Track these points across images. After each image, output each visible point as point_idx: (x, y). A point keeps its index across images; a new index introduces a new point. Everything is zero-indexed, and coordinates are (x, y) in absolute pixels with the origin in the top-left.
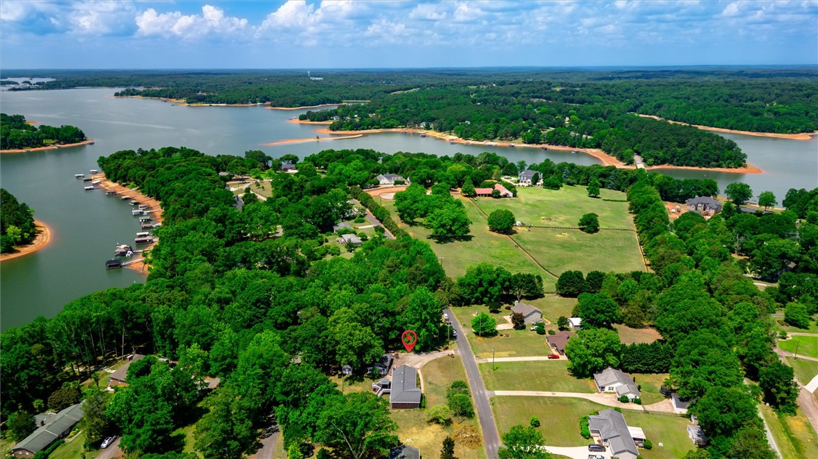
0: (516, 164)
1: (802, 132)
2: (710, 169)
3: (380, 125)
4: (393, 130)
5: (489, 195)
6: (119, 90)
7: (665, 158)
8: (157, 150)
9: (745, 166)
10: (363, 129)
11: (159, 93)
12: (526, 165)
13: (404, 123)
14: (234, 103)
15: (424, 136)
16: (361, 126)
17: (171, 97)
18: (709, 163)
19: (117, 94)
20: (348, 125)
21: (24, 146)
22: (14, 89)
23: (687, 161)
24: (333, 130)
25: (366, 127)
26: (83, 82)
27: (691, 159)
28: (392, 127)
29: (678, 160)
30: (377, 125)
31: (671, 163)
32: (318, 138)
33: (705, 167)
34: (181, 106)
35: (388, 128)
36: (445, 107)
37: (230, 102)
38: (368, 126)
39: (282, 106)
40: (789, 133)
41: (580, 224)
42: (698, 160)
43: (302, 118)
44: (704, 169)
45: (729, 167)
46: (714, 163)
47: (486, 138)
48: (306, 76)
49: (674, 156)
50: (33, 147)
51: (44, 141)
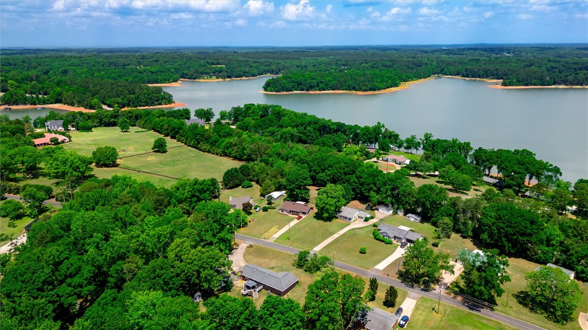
0: (21, 120)
1: (173, 82)
2: (155, 107)
5: (48, 144)
7: (124, 103)
9: (174, 102)
12: (30, 119)
18: (153, 103)
23: (140, 103)
27: (141, 102)
29: (133, 104)
31: (129, 106)
33: (151, 106)
40: (167, 83)
41: (153, 149)
42: (146, 102)
44: (151, 107)
45: (166, 104)
46: (156, 103)
49: (130, 101)
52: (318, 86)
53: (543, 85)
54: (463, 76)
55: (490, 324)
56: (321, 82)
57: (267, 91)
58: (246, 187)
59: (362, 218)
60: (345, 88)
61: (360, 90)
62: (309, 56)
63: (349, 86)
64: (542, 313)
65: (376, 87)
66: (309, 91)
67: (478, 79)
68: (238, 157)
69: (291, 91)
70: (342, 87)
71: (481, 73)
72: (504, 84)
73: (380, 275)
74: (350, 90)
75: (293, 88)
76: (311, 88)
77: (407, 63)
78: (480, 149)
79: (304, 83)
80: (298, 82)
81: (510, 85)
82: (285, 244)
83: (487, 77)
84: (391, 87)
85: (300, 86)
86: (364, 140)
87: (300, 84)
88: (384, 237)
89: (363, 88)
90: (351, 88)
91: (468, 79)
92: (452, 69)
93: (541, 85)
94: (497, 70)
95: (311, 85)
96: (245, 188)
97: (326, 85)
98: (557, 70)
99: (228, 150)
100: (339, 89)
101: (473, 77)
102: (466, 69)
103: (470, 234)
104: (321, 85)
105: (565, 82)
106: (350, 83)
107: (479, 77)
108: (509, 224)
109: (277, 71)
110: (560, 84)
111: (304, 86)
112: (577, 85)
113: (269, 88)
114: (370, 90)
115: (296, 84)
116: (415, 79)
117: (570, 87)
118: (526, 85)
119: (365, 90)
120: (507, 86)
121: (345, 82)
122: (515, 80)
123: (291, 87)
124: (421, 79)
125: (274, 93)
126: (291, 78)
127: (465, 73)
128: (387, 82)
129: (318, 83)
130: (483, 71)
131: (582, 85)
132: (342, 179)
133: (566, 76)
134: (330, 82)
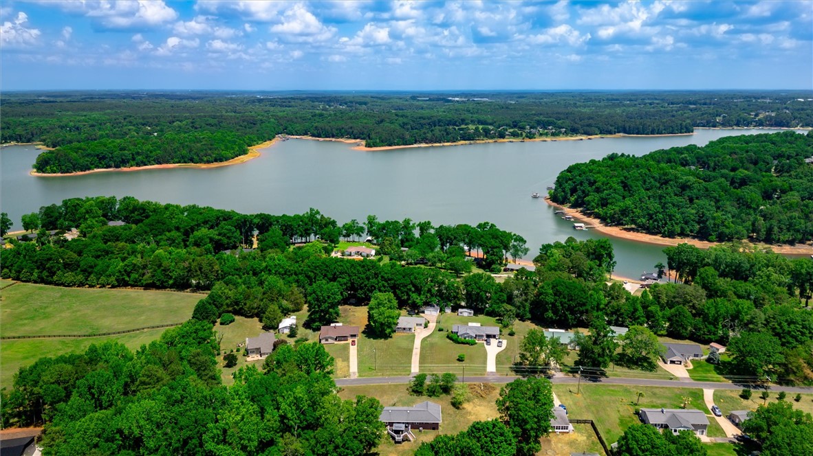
52: (134, 159)
53: (406, 145)
54: (313, 135)
55: (616, 389)
56: (138, 153)
57: (44, 172)
58: (228, 322)
59: (421, 325)
60: (177, 160)
61: (201, 161)
62: (68, 110)
63: (183, 157)
64: (637, 368)
65: (223, 156)
66: (120, 167)
67: (333, 139)
68: (158, 283)
69: (89, 169)
70: (172, 159)
71: (335, 132)
72: (368, 145)
73: (499, 376)
74: (185, 162)
75: (92, 164)
76: (124, 162)
77: (236, 121)
78: (441, 227)
79: (110, 155)
80: (98, 156)
81: (375, 146)
82: (375, 376)
83: (342, 136)
84: (240, 155)
85: (102, 160)
86: (300, 233)
87: (104, 158)
88: (465, 338)
89: (205, 159)
90: (186, 160)
91: (321, 139)
92: (298, 127)
93: (404, 144)
94: (351, 128)
95: (122, 159)
96: (228, 324)
97: (146, 157)
98: (409, 126)
99: (129, 277)
100: (167, 162)
101: (327, 137)
102: (316, 127)
103: (529, 315)
104: (139, 158)
105: (425, 140)
106: (184, 152)
107: (333, 136)
108: (570, 298)
109: (30, 136)
110: (420, 142)
111: (111, 160)
112: (435, 142)
113: (48, 167)
114: (216, 160)
115: (96, 158)
116: (260, 142)
117: (430, 145)
118: (390, 145)
119: (208, 162)
120: (371, 147)
121: (175, 152)
122: (378, 140)
123: (88, 163)
124: (265, 141)
125: (59, 174)
126: (84, 150)
127: (315, 132)
128: (233, 149)
129: (133, 155)
130: (337, 130)
131: (440, 143)
132: (366, 286)
133: (425, 133)
134: (151, 152)
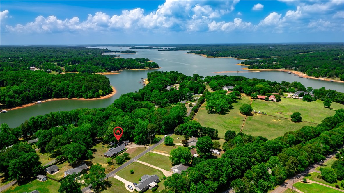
3: (272, 67)
4: (278, 70)
5: (264, 99)
6: (189, 51)
8: (168, 72)
10: (263, 69)
11: (201, 52)
13: (285, 67)
14: (224, 57)
15: (290, 73)
16: (262, 67)
17: (204, 54)
19: (187, 53)
20: (256, 67)
21: (139, 68)
22: (160, 50)
24: (249, 68)
25: (265, 68)
26: (181, 48)
28: (278, 68)
30: (271, 67)
32: (238, 71)
34: (204, 57)
35: (276, 69)
36: (314, 60)
37: (222, 56)
38: (266, 67)
39: (241, 58)
41: (291, 117)
43: (242, 63)
47: (320, 76)
48: (268, 46)
50: (141, 69)
51: (145, 67)
